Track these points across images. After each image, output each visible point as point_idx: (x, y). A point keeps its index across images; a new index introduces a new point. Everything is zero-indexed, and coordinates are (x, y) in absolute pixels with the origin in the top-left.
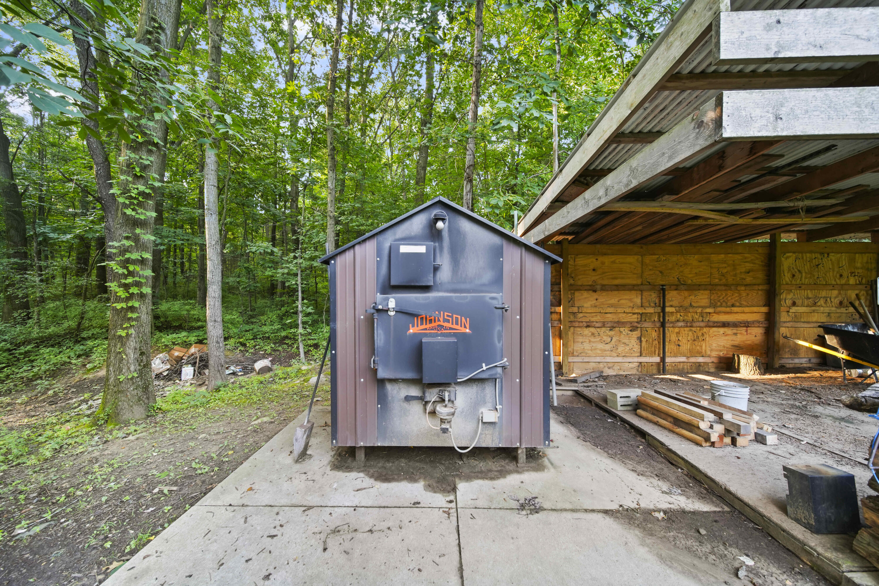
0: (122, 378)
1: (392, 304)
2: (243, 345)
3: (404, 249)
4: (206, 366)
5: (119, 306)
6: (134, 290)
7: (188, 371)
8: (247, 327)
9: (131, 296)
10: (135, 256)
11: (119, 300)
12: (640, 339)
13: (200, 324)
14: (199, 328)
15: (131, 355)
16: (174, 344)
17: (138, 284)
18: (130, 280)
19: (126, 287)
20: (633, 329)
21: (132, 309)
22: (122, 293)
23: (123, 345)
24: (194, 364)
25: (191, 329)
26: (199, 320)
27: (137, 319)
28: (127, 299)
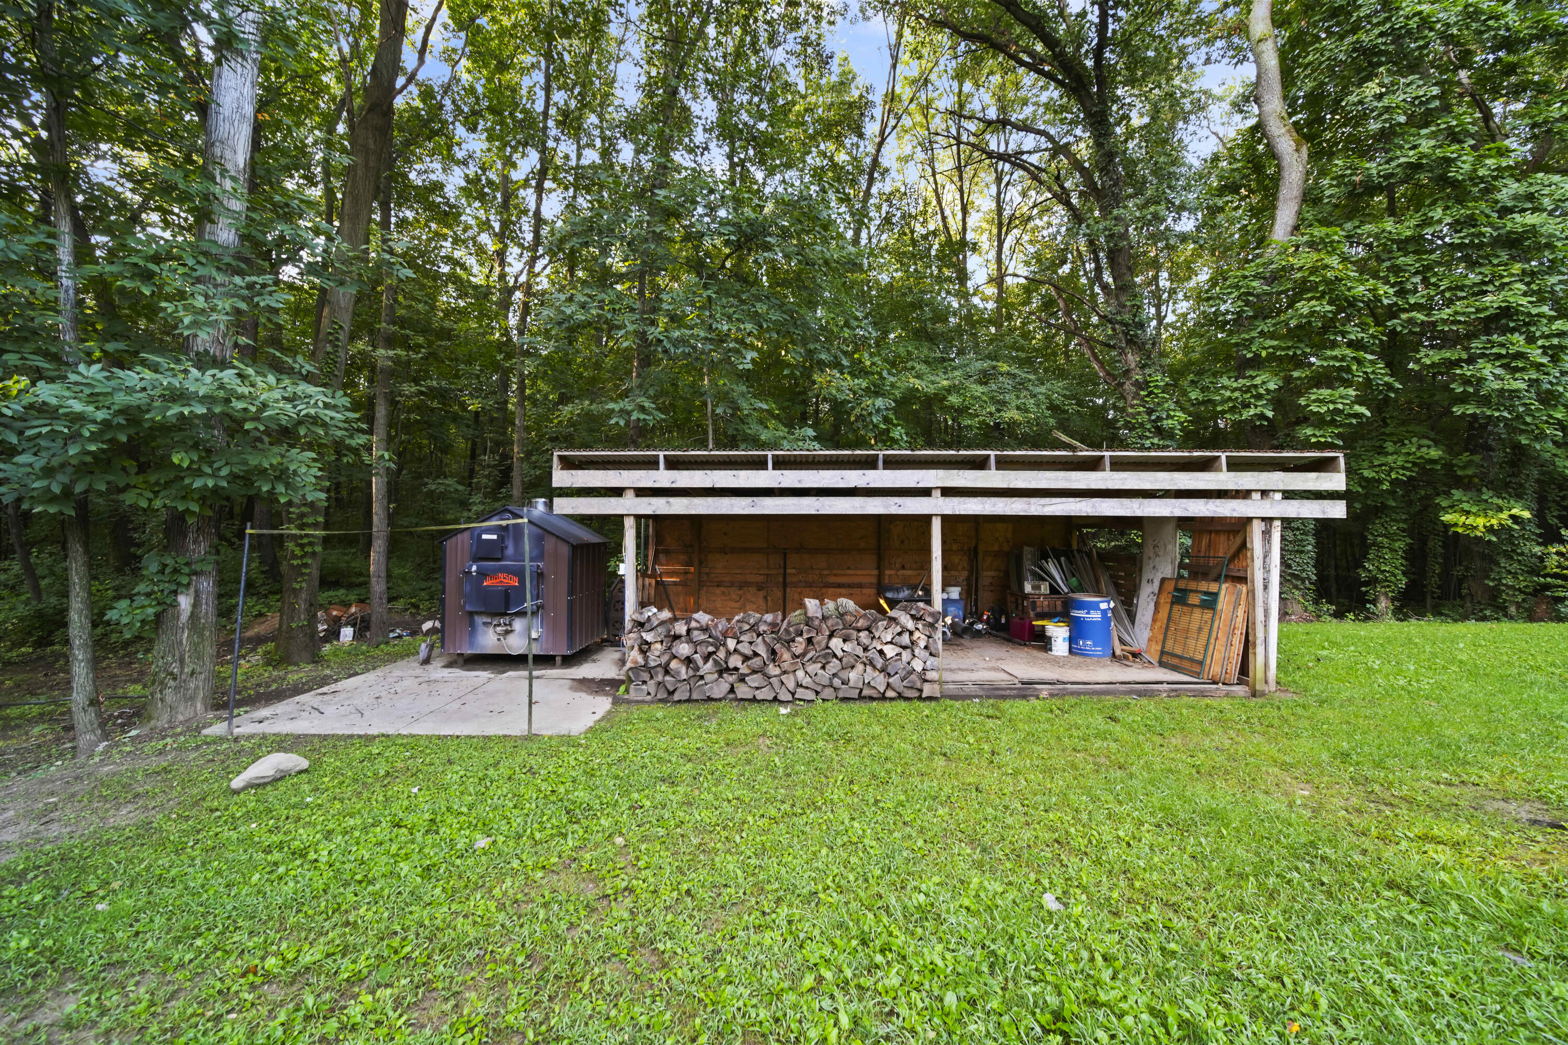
0: (294, 625)
1: (474, 568)
2: (416, 606)
3: (484, 537)
4: (367, 628)
5: (295, 562)
6: (308, 549)
7: (347, 633)
8: (423, 585)
9: (305, 555)
10: (310, 520)
11: (294, 557)
12: (765, 598)
13: (362, 579)
14: (360, 585)
15: (301, 606)
16: (330, 603)
17: (311, 544)
18: (305, 541)
19: (302, 546)
20: (760, 588)
21: (306, 565)
22: (298, 552)
23: (296, 597)
24: (353, 626)
25: (350, 586)
26: (361, 574)
27: (309, 574)
28: (302, 557)
